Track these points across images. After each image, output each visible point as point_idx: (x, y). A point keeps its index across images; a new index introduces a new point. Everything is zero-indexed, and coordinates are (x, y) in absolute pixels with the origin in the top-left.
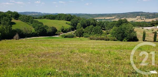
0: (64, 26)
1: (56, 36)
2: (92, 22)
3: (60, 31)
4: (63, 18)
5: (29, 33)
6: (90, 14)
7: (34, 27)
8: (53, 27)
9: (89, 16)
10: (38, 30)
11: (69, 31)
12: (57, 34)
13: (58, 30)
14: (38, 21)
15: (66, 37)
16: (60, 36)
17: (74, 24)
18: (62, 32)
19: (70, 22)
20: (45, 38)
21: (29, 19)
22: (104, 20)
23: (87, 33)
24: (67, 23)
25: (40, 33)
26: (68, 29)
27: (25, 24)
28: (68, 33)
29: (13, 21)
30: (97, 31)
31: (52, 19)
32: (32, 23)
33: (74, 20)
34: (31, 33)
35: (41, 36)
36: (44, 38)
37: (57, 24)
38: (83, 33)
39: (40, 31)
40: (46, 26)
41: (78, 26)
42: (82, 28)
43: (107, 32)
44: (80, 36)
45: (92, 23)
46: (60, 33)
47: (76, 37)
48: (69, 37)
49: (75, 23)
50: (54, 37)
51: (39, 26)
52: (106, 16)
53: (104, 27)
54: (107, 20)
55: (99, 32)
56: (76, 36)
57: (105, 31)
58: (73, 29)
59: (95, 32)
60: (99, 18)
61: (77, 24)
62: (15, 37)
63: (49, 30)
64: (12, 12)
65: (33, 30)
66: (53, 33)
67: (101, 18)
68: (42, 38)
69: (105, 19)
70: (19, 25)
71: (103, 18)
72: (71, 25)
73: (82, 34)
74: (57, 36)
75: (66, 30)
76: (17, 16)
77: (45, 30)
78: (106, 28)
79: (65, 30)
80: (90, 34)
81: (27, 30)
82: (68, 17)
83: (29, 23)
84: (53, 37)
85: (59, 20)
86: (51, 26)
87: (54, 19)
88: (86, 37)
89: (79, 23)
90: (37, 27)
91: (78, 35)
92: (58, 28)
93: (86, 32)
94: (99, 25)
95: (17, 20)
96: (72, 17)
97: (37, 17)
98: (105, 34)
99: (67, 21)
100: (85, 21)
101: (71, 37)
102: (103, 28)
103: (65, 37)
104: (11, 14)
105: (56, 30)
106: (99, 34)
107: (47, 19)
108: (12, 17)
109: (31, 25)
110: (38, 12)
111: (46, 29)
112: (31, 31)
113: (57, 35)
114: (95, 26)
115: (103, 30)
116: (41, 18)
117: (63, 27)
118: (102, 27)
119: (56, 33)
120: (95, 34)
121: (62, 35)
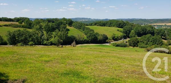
0: (115, 33)
1: (106, 44)
2: (148, 29)
3: (111, 39)
4: (114, 24)
5: (81, 40)
6: (146, 19)
7: (86, 34)
8: (104, 35)
9: (144, 21)
10: (89, 37)
11: (121, 39)
12: (107, 42)
13: (109, 37)
14: (89, 28)
15: (118, 46)
16: (110, 44)
17: (126, 31)
18: (112, 40)
19: (121, 29)
20: (96, 45)
21: (81, 26)
22: (164, 26)
23: (144, 43)
24: (118, 30)
25: (91, 40)
26: (119, 37)
27: (78, 31)
28: (119, 41)
29: (68, 27)
30: (155, 41)
31: (102, 26)
32: (84, 30)
33: (127, 27)
34: (84, 40)
35: (92, 43)
36: (95, 45)
37: (107, 31)
38: (138, 42)
39: (92, 38)
40: (97, 34)
41: (131, 35)
42: (136, 36)
43: (169, 42)
44: (134, 46)
45: (149, 30)
46: (111, 41)
47: (129, 47)
48: (121, 46)
49: (128, 30)
50: (105, 45)
51: (91, 34)
52: (167, 22)
53: (165, 36)
54: (168, 26)
55: (159, 42)
56: (130, 45)
57: (166, 41)
58: (125, 37)
59: (153, 43)
60: (158, 24)
61: (130, 32)
62: (72, 44)
63: (100, 38)
64: (66, 19)
65: (85, 37)
66: (104, 41)
67: (161, 24)
68: (93, 45)
69: (166, 26)
70: (73, 32)
71: (164, 24)
72: (124, 32)
73: (137, 44)
74: (108, 44)
75: (117, 37)
76: (70, 22)
77: (96, 37)
78: (168, 37)
79: (116, 37)
80: (146, 44)
81: (80, 37)
82: (120, 24)
83: (81, 30)
84: (103, 45)
85: (110, 26)
86: (102, 34)
87: (104, 26)
88: (142, 47)
89: (133, 30)
90: (89, 35)
91: (132, 44)
92: (109, 36)
93: (141, 42)
94: (158, 34)
95: (71, 26)
96: (124, 23)
97: (88, 24)
98: (166, 45)
99: (119, 27)
100: (139, 28)
101: (123, 47)
102: (163, 37)
103: (116, 46)
104: (66, 21)
105: (107, 38)
106: (159, 45)
107: (98, 26)
108: (66, 24)
109: (83, 31)
110: (88, 18)
111: (97, 36)
112: (84, 38)
113: (107, 43)
114: (153, 35)
115: (163, 40)
116: (91, 25)
117: (114, 34)
118: (162, 35)
119: (107, 41)
120: (153, 45)
121: (113, 43)
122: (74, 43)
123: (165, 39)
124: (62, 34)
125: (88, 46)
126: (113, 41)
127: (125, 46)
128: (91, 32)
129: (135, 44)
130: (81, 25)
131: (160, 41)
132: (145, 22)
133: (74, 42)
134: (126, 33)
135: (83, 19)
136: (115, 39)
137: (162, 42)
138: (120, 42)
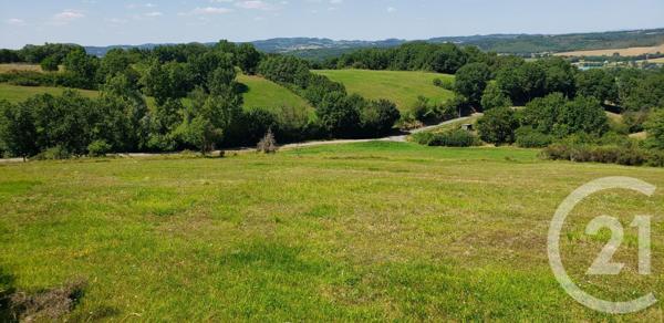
0: (425, 95)
1: (395, 138)
2: (552, 73)
3: (411, 116)
4: (420, 60)
5: (297, 125)
6: (542, 36)
7: (314, 104)
8: (384, 103)
9: (537, 44)
10: (328, 113)
11: (449, 116)
12: (397, 129)
13: (403, 111)
14: (325, 77)
15: (437, 142)
16: (410, 137)
17: (468, 86)
18: (417, 123)
19: (450, 78)
20: (355, 144)
21: (293, 72)
22: (610, 59)
23: (535, 126)
24: (437, 83)
25: (335, 124)
26: (441, 108)
27: (280, 91)
28: (444, 123)
29: (241, 78)
30: (579, 118)
31: (375, 68)
32: (304, 88)
33: (470, 70)
34: (306, 126)
35: (338, 138)
36: (350, 144)
37: (397, 86)
38: (515, 125)
39: (337, 118)
40: (357, 99)
41: (486, 96)
42: (507, 101)
43: (632, 121)
44: (500, 141)
45: (555, 79)
46: (410, 125)
47: (481, 144)
48: (451, 145)
49: (474, 82)
50: (388, 143)
51: (332, 100)
52: (625, 44)
53: (614, 97)
54: (626, 59)
55: (592, 122)
56: (483, 138)
57: (619, 116)
58: (464, 110)
59: (573, 125)
60: (588, 54)
61: (483, 86)
62: (262, 144)
63: (368, 115)
64: (233, 44)
65: (312, 114)
66: (385, 125)
67: (599, 53)
68: (344, 145)
69: (616, 58)
70: (263, 96)
71: (609, 53)
72: (459, 90)
73: (509, 132)
74: (400, 139)
75: (435, 110)
76: (250, 58)
77: (355, 113)
78: (626, 101)
79: (431, 111)
80: (545, 133)
81: (291, 113)
82: (445, 57)
83: (295, 87)
84: (382, 143)
85: (405, 69)
86: (377, 99)
87: (384, 68)
88: (529, 145)
89: (493, 79)
90: (324, 104)
91: (492, 135)
92: (405, 106)
93: (525, 124)
94: (590, 89)
95: (253, 74)
96: (460, 54)
97: (321, 62)
98: (620, 133)
99: (440, 71)
100: (520, 75)
101: (457, 145)
102: (606, 102)
103: (432, 144)
104: (232, 55)
105: (395, 115)
106: (593, 134)
107: (358, 67)
108: (235, 63)
109: (303, 92)
110: (320, 38)
111: (357, 108)
112: (306, 120)
113: (397, 132)
114: (572, 97)
115: (608, 114)
116: (333, 64)
117: (421, 98)
118: (604, 96)
119: (395, 126)
120: (570, 133)
121: (420, 134)
122: (269, 137)
123: (616, 110)
124: (219, 106)
125: (325, 149)
126: (421, 124)
127: (465, 142)
128: (335, 94)
129: (503, 134)
130: (292, 66)
131: (598, 120)
132: (541, 48)
133: (269, 135)
134: (467, 91)
135: (299, 41)
136: (427, 117)
137: (604, 120)
138: (445, 127)
